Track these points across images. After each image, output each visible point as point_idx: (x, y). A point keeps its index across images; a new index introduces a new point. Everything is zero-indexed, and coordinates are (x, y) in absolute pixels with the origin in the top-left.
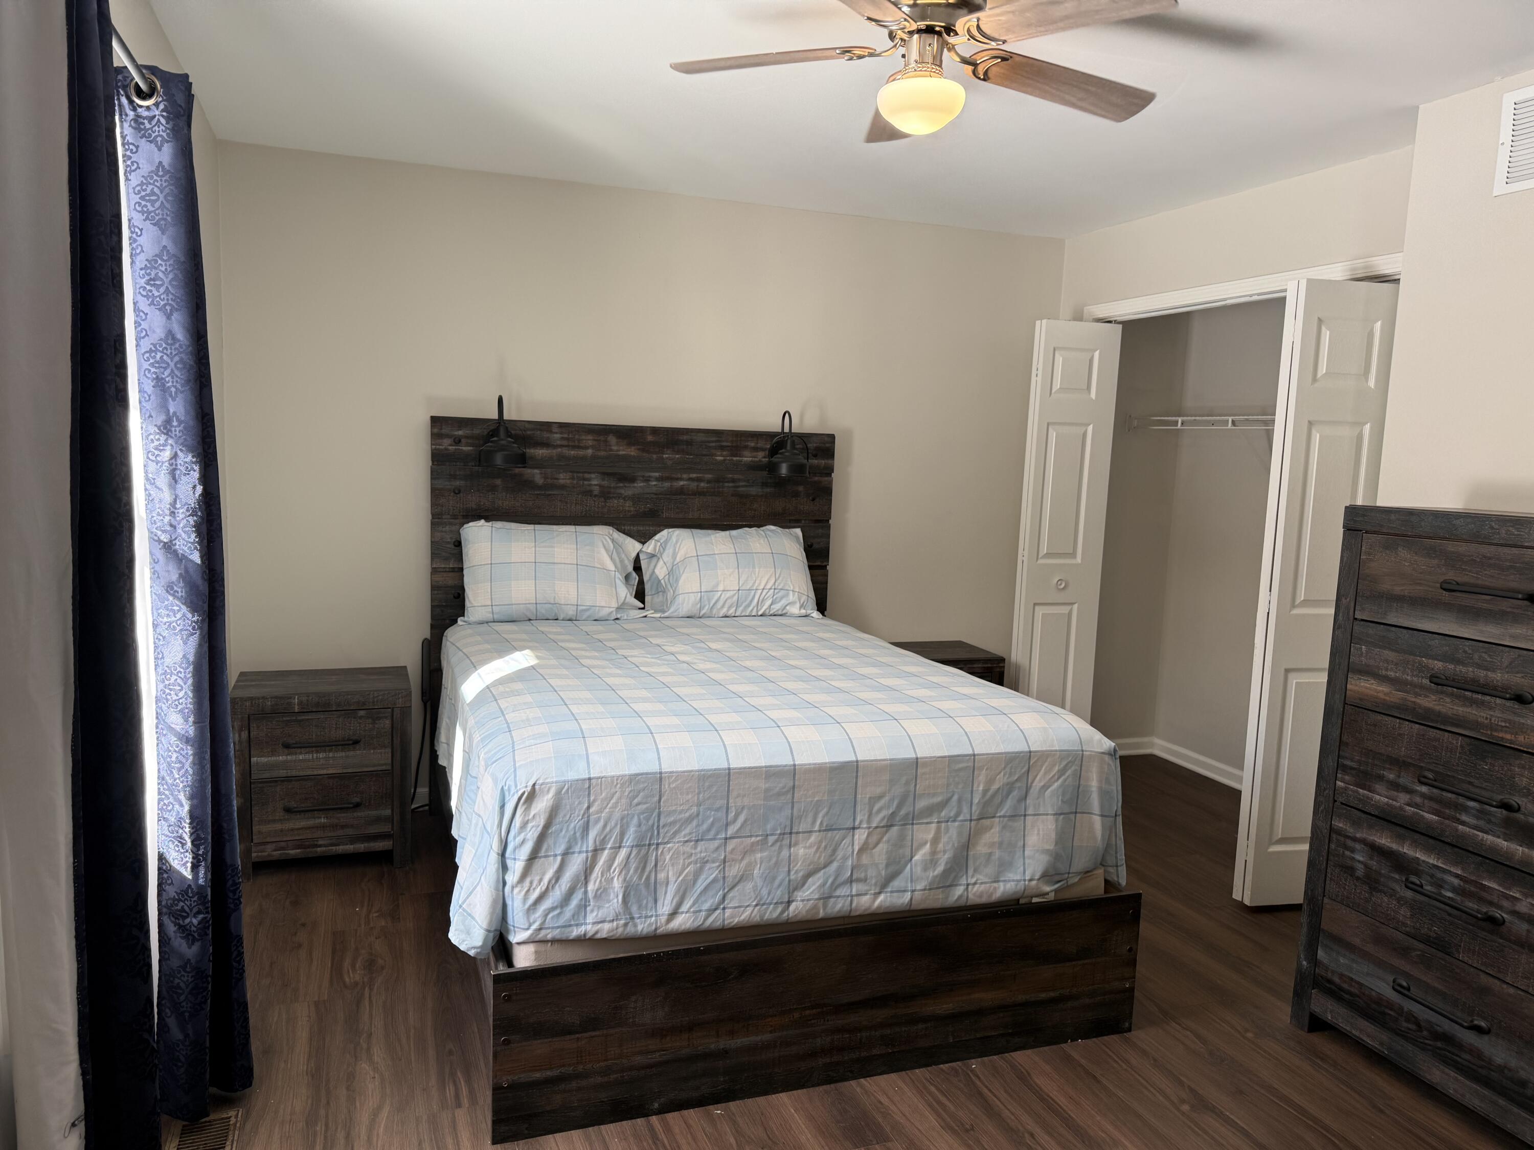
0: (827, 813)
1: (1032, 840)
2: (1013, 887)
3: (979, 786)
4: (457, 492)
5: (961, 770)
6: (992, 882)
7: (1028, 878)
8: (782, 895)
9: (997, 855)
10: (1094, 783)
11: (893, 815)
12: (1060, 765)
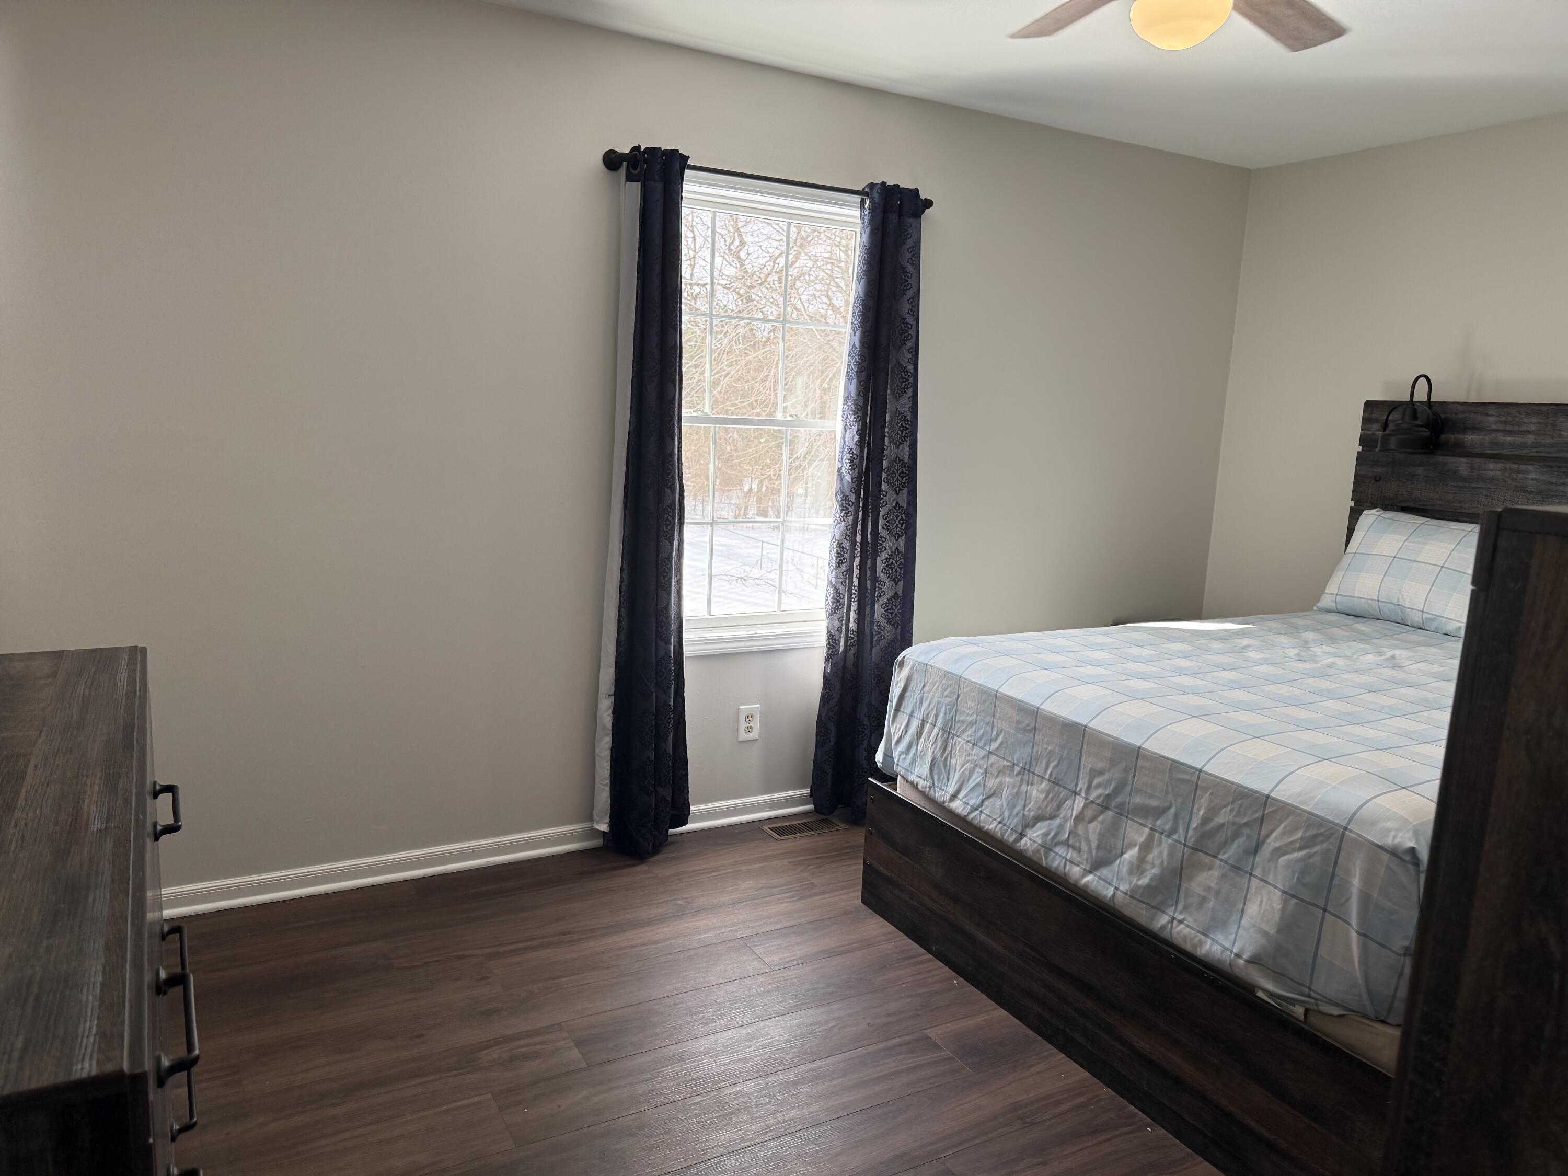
0: (1056, 766)
1: (1253, 909)
2: (1219, 952)
3: (1199, 809)
4: (1377, 479)
5: (1182, 781)
6: (1199, 932)
7: (1235, 951)
8: (1017, 824)
9: (1211, 904)
10: (1356, 882)
11: (1108, 797)
12: (1305, 832)
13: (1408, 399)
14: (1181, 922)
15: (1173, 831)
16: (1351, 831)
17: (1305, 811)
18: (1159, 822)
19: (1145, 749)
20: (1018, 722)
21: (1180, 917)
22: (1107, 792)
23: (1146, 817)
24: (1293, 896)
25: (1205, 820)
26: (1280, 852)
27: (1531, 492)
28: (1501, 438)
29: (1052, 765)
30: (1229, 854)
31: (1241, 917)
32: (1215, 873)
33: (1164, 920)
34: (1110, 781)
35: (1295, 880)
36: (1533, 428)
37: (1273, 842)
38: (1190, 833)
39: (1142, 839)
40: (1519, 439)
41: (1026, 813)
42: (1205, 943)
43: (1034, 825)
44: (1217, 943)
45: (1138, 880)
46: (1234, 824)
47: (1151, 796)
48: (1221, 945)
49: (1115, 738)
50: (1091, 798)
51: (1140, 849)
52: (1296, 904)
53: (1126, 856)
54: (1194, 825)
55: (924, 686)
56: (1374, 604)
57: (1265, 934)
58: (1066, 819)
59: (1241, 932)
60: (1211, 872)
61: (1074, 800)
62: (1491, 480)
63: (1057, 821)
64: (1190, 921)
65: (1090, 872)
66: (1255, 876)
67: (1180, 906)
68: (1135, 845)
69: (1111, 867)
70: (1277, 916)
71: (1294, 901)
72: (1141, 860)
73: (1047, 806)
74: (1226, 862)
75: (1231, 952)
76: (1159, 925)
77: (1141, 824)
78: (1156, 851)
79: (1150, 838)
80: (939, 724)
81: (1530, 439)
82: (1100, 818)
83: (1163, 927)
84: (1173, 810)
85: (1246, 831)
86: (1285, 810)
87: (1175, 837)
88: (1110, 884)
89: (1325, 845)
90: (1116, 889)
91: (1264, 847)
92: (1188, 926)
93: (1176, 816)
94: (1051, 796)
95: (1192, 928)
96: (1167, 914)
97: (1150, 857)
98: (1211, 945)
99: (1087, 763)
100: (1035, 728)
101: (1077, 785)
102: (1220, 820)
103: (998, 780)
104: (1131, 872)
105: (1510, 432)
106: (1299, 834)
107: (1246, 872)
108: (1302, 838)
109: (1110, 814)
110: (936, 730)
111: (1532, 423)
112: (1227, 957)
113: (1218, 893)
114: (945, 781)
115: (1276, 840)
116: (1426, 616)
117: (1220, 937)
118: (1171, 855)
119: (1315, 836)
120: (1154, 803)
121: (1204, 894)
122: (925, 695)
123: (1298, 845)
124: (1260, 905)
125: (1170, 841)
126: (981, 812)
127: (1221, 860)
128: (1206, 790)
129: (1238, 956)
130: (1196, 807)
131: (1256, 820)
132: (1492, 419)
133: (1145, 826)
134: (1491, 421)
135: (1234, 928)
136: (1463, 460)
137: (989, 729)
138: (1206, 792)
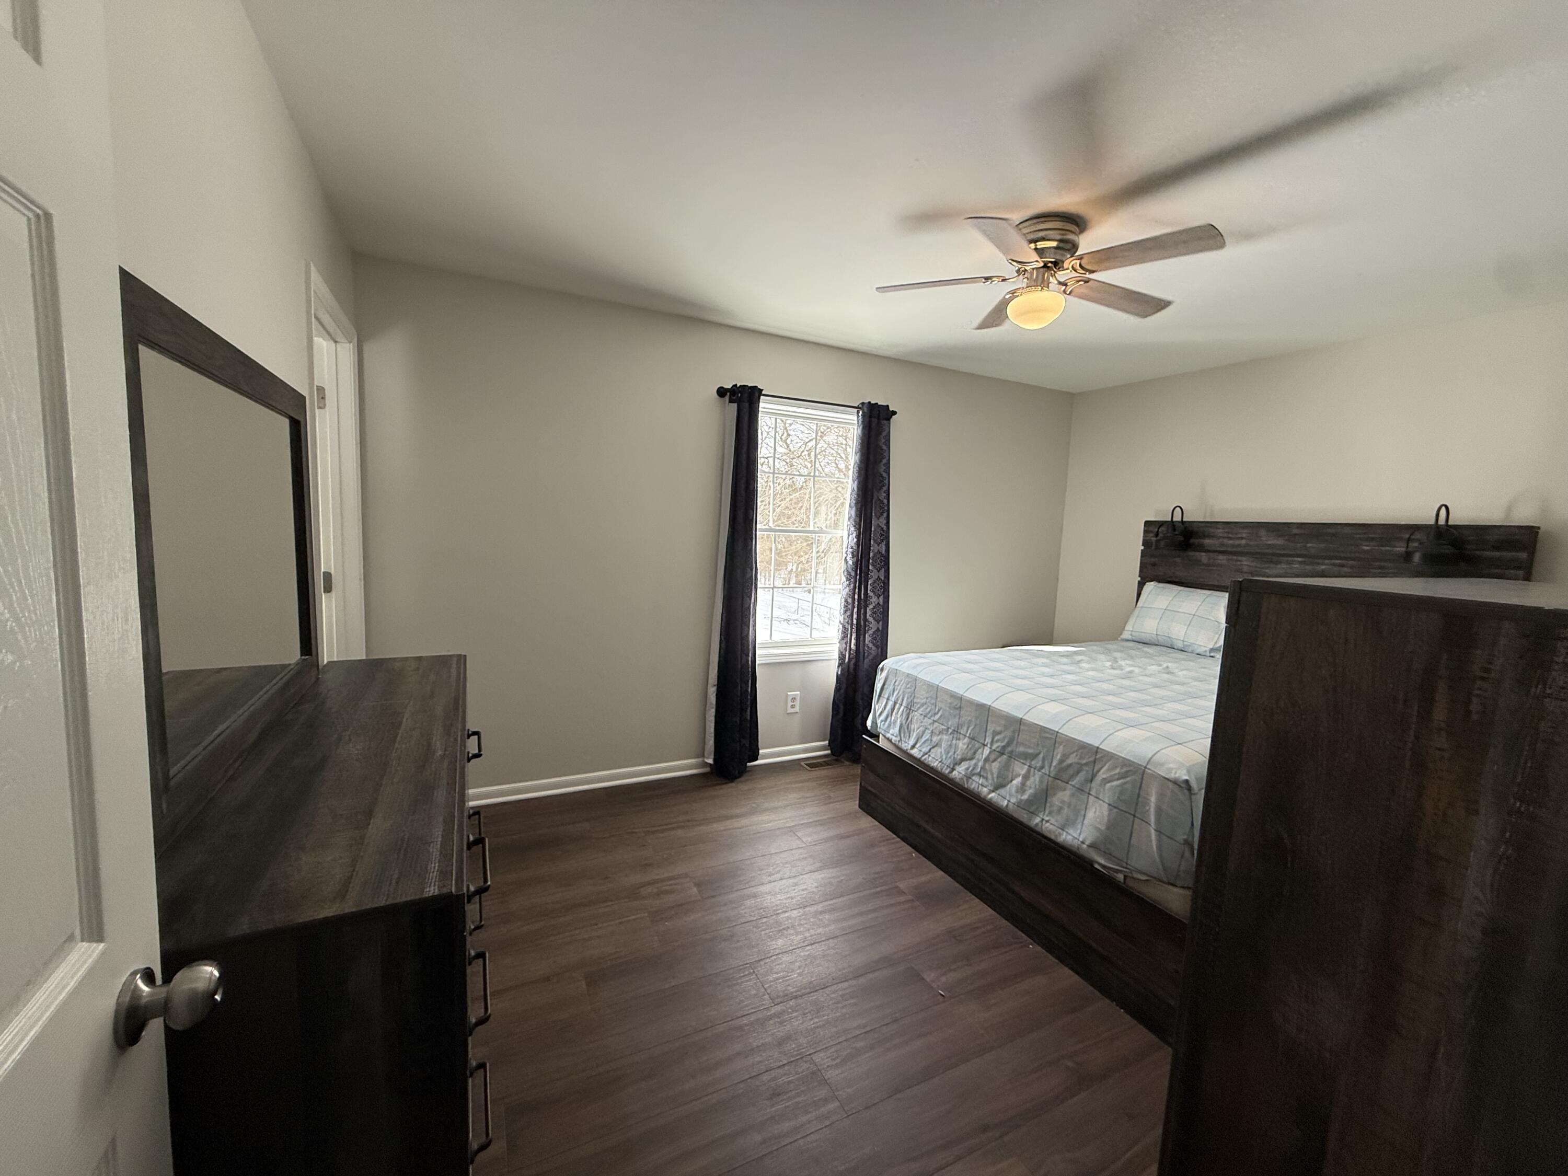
0: (973, 729)
1: (1091, 814)
2: (1071, 840)
3: (1057, 754)
4: (1154, 565)
5: (1047, 738)
6: (1058, 827)
7: (1081, 839)
8: (950, 764)
9: (1066, 811)
10: (1153, 799)
11: (1004, 747)
12: (1121, 768)
13: (1169, 519)
14: (1047, 821)
15: (1042, 767)
16: (1149, 769)
17: (1121, 757)
18: (1033, 762)
19: (1024, 720)
20: (951, 703)
21: (1047, 819)
22: (1003, 744)
23: (1026, 759)
24: (1115, 807)
25: (1061, 761)
26: (1106, 781)
27: (1246, 573)
28: (1225, 541)
29: (970, 729)
30: (1076, 781)
31: (1084, 819)
32: (1068, 793)
33: (1037, 820)
34: (1004, 738)
35: (1116, 797)
36: (1244, 535)
37: (1102, 775)
38: (1052, 768)
39: (1023, 772)
40: (1237, 542)
41: (956, 756)
42: (1063, 835)
43: (960, 764)
44: (1070, 834)
45: (1022, 796)
46: (1078, 764)
47: (1029, 747)
48: (1073, 836)
49: (1007, 713)
50: (993, 748)
51: (1023, 778)
52: (1117, 812)
53: (1014, 782)
54: (1054, 764)
55: (895, 682)
56: (1154, 636)
57: (1098, 830)
58: (979, 760)
59: (1084, 828)
60: (1065, 792)
61: (984, 749)
62: (1221, 565)
63: (973, 762)
64: (1053, 821)
65: (993, 791)
66: (1091, 795)
67: (1047, 812)
68: (1019, 776)
69: (1005, 788)
70: (1106, 819)
71: (1115, 810)
72: (1023, 784)
73: (967, 753)
74: (1074, 786)
75: (1079, 840)
76: (1035, 823)
77: (1023, 763)
78: (1032, 779)
79: (1029, 771)
80: (904, 704)
81: (1244, 542)
82: (999, 760)
83: (1037, 824)
84: (1041, 756)
85: (1086, 768)
86: (1109, 756)
87: (1043, 771)
88: (1005, 799)
89: (1133, 777)
90: (1009, 801)
91: (1097, 778)
92: (1051, 824)
93: (1044, 760)
94: (970, 746)
95: (1054, 825)
96: (1039, 816)
97: (1028, 783)
98: (1066, 836)
99: (991, 727)
100: (960, 707)
101: (985, 740)
102: (1069, 761)
103: (939, 737)
104: (1017, 792)
105: (1230, 538)
106: (1117, 771)
107: (1085, 792)
108: (1119, 773)
109: (1005, 757)
110: (902, 708)
111: (1244, 533)
112: (1076, 843)
113: (1069, 805)
114: (908, 737)
115: (1103, 774)
116: (1185, 643)
117: (1071, 831)
118: (1041, 781)
119: (1127, 772)
120: (1030, 751)
121: (1060, 805)
122: (896, 687)
123: (1117, 777)
124: (1095, 812)
125: (1040, 773)
126: (929, 756)
127: (1071, 785)
128: (1061, 743)
129: (1083, 843)
130: (1055, 753)
131: (1091, 762)
132: (1219, 531)
133: (1025, 764)
134: (1220, 532)
135: (1079, 826)
136: (1203, 554)
137: (933, 707)
138: (1061, 745)
